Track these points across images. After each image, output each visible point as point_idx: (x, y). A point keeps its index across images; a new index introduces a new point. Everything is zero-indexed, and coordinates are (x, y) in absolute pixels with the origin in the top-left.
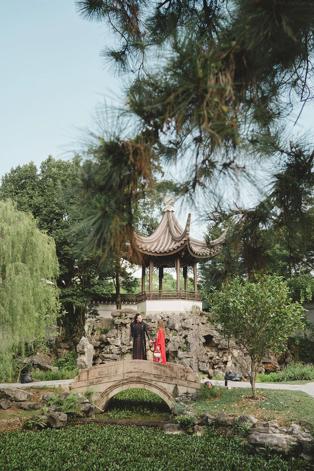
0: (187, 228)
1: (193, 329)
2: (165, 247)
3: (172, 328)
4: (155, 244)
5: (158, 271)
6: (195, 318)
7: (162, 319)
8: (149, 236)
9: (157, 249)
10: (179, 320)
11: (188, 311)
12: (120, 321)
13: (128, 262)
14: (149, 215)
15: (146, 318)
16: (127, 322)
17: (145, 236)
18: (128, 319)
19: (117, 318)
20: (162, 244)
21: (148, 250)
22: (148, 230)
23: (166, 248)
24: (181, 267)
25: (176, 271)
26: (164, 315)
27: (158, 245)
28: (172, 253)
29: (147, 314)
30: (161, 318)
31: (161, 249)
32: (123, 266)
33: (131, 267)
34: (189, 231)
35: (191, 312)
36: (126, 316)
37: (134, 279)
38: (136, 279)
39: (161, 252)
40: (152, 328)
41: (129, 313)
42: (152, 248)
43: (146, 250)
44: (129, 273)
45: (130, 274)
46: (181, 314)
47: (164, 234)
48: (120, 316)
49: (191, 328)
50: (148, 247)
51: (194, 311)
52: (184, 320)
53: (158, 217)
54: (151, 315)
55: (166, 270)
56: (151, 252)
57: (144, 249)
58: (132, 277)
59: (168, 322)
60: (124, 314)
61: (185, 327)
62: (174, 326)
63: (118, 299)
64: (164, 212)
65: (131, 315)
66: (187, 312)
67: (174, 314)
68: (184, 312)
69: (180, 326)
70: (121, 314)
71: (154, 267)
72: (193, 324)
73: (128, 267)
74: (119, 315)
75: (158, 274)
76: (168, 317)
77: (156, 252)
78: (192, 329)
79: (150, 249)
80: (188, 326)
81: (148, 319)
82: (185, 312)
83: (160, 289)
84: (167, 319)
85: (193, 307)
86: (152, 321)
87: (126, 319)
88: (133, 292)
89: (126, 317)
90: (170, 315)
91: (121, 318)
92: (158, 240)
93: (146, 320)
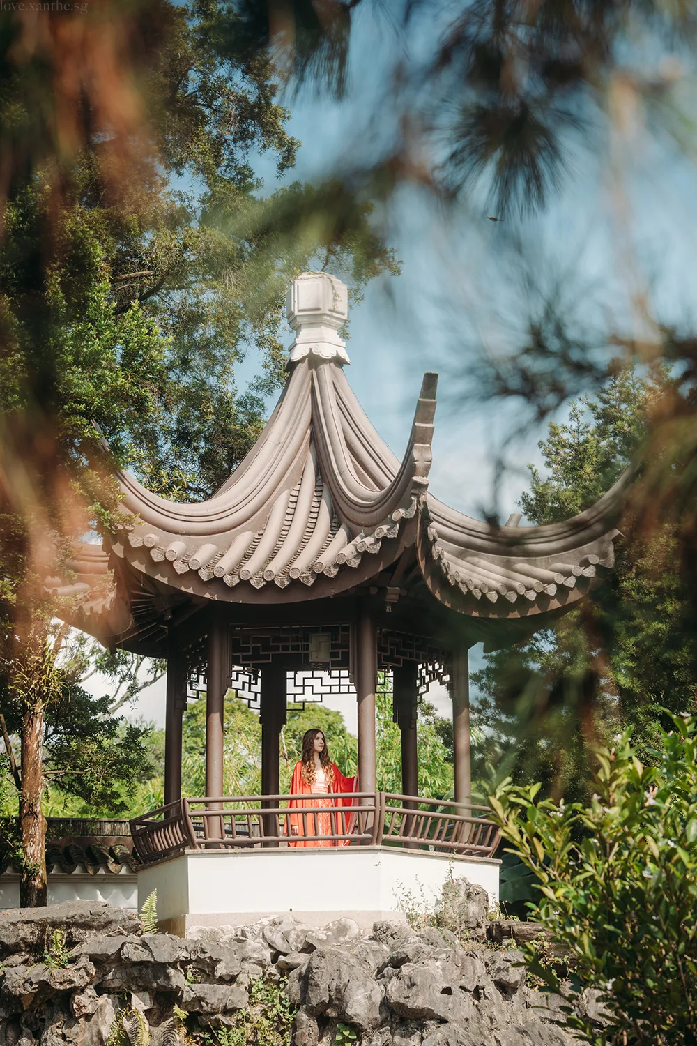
0: (416, 454)
1: (450, 1017)
2: (297, 554)
3: (331, 1012)
4: (242, 540)
5: (257, 688)
6: (461, 952)
7: (274, 959)
8: (208, 497)
9: (251, 566)
10: (373, 963)
11: (421, 910)
12: (37, 972)
13: (91, 641)
14: (212, 381)
15: (183, 955)
16: (79, 982)
17: (192, 495)
18: (84, 961)
19: (18, 958)
20: (281, 538)
21: (204, 575)
22: (207, 461)
23: (301, 564)
24: (381, 668)
25: (353, 689)
26: (286, 938)
27: (254, 545)
28: (332, 591)
29: (192, 931)
30: (267, 954)
31: (275, 566)
32: (61, 662)
33: (109, 665)
34: (427, 469)
35: (439, 922)
36: (71, 943)
37: (121, 732)
38: (134, 733)
39: (270, 585)
40: (219, 1016)
41: (86, 926)
42: (226, 563)
43: (194, 574)
44: (96, 698)
45: (105, 701)
46: (380, 933)
47: (289, 485)
48: (36, 950)
49: (440, 1011)
50: (203, 553)
51: (452, 913)
52: (397, 962)
53: (261, 395)
54: (213, 936)
55: (299, 682)
56: (217, 581)
57: (180, 568)
58: (114, 723)
59: (306, 980)
60: (59, 936)
61: (402, 1006)
62: (338, 999)
63: (30, 850)
64: (291, 366)
65: (102, 937)
66: (411, 919)
67: (342, 929)
68: (397, 920)
69: (378, 999)
70: (43, 931)
71: (236, 668)
72: (447, 991)
73: (92, 667)
74: (31, 939)
75: (257, 704)
76: (309, 948)
77: (244, 584)
78: (443, 1021)
79: (210, 565)
80: (418, 1002)
81: (199, 960)
82: (404, 919)
83: (265, 791)
84: (302, 959)
85: (449, 888)
86: (221, 970)
87: (73, 961)
88: (123, 807)
89: (75, 951)
90: (319, 933)
91: (42, 959)
92: (257, 517)
93: (185, 963)
